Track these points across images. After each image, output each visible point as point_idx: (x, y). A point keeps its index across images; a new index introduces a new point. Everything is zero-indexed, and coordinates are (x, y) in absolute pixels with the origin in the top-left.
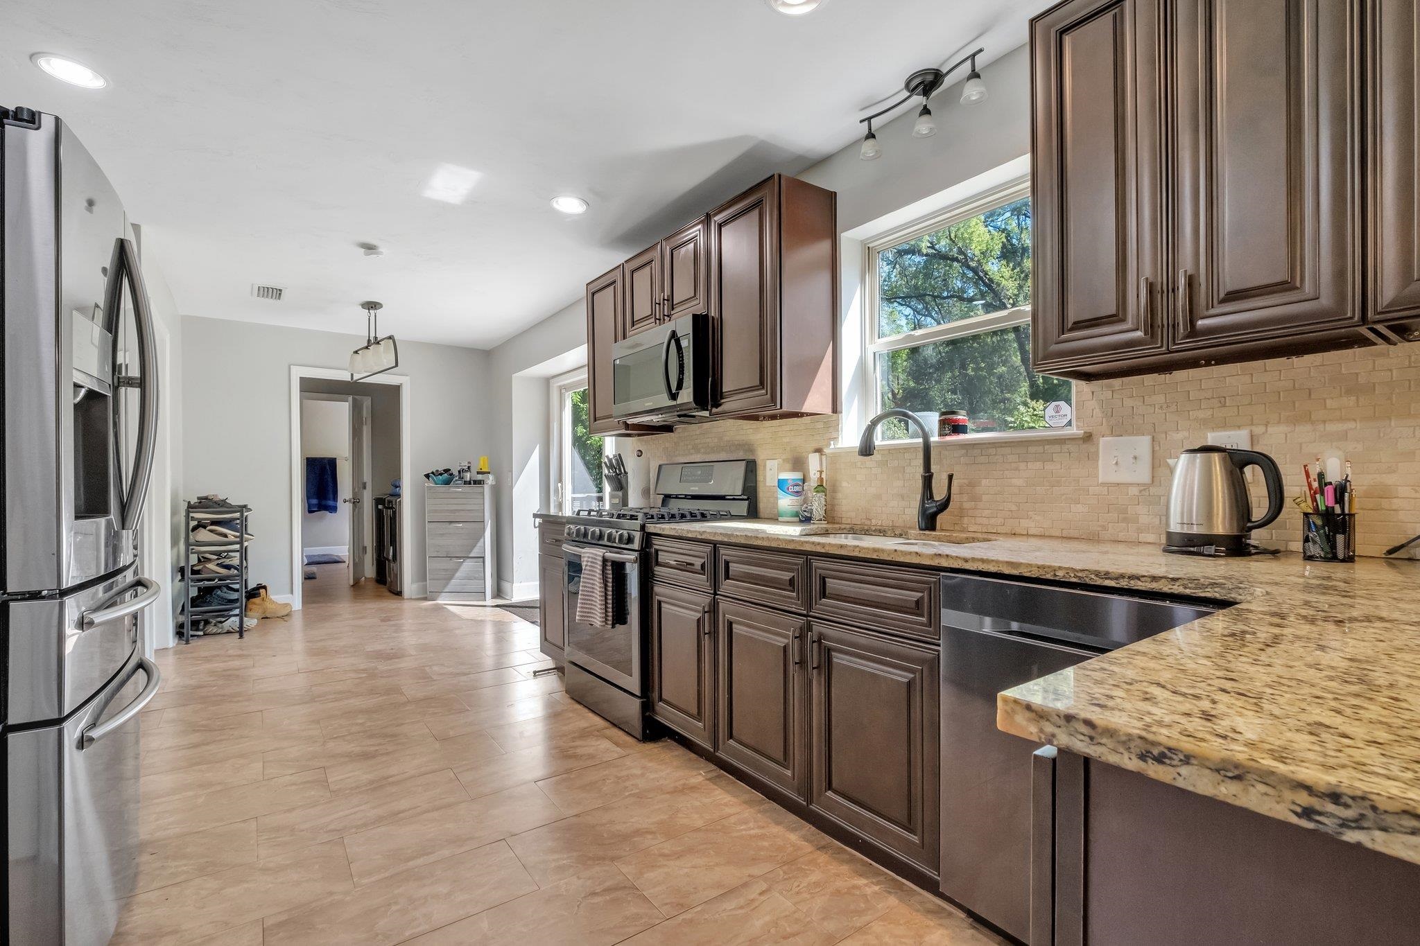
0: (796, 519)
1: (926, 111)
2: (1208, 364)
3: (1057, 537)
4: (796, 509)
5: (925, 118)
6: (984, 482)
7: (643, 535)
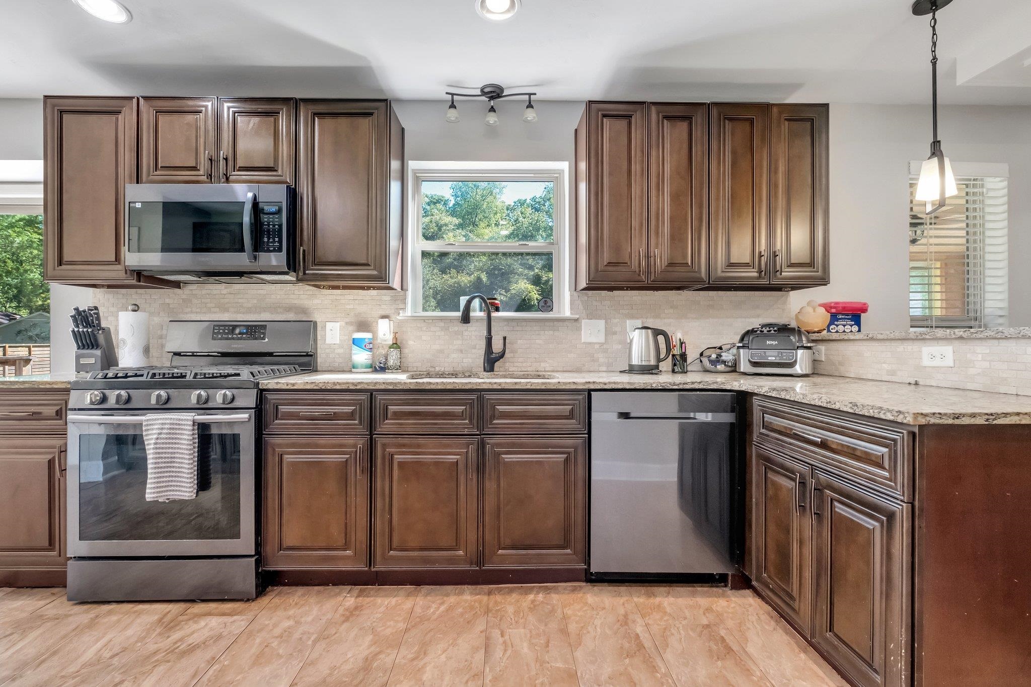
0: (370, 370)
1: (492, 109)
2: (627, 290)
3: (561, 371)
4: (370, 362)
5: (492, 114)
6: (519, 342)
7: (258, 392)
